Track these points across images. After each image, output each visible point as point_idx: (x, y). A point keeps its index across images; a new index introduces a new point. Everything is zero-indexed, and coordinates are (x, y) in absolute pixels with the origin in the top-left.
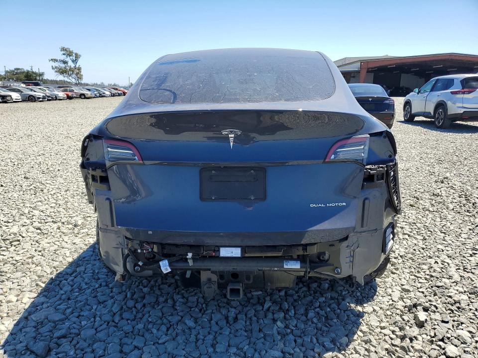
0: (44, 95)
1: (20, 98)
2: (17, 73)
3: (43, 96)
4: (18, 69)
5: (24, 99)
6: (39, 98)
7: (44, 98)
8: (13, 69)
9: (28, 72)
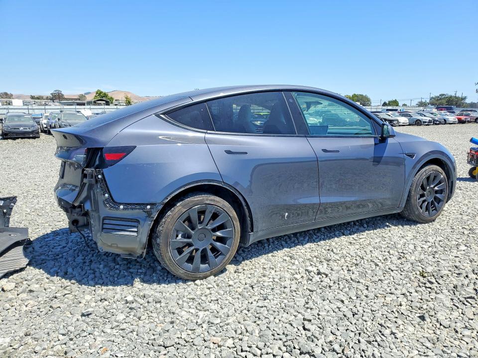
0: (431, 119)
1: (408, 122)
2: (440, 99)
3: (429, 120)
4: (443, 95)
5: (412, 123)
6: (426, 122)
7: (430, 121)
8: (438, 95)
9: (451, 97)
